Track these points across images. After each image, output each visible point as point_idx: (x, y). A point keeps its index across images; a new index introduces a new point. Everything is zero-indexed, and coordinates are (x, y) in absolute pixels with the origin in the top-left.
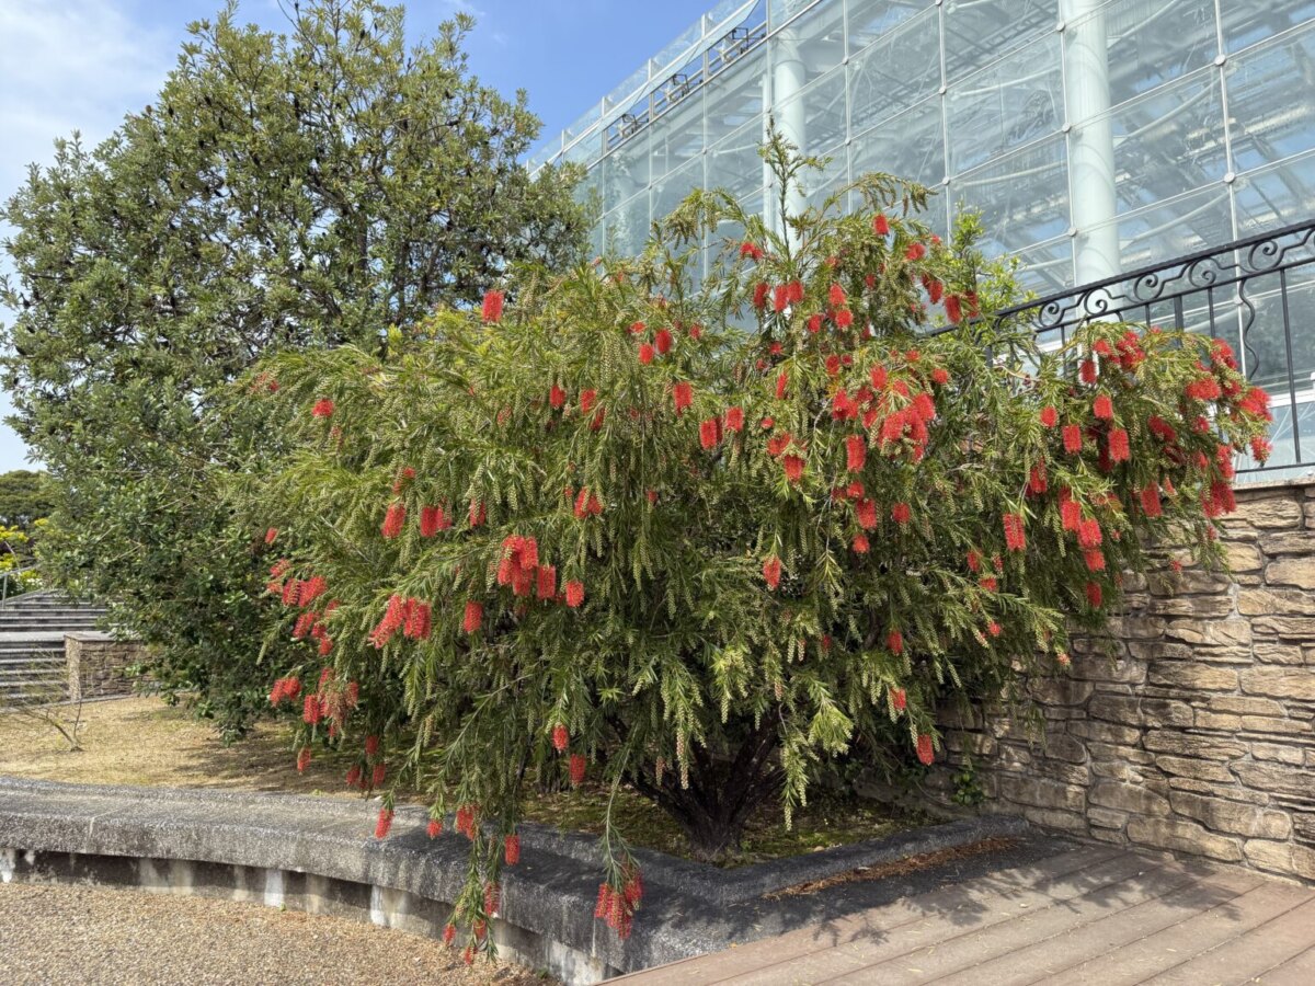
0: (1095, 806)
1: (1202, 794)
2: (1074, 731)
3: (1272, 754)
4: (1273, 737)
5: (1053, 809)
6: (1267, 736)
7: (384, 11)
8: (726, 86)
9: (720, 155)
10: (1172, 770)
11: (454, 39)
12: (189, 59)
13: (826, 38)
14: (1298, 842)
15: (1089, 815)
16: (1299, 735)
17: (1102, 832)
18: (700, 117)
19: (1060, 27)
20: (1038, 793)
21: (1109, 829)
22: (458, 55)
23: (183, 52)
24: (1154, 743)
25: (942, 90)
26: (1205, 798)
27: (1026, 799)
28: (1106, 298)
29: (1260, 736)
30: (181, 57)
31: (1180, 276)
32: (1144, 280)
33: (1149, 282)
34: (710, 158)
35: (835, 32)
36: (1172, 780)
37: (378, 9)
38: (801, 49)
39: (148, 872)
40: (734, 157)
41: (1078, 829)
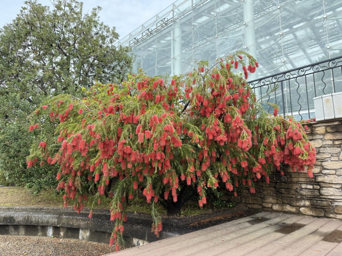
0: (264, 202)
1: (290, 197)
2: (259, 184)
3: (306, 187)
4: (306, 183)
5: (254, 204)
6: (305, 183)
7: (78, 3)
8: (161, 32)
9: (160, 50)
10: (282, 192)
11: (96, 12)
12: (23, 11)
13: (187, 23)
14: (312, 207)
15: (263, 205)
16: (312, 182)
17: (266, 209)
18: (155, 40)
19: (244, 23)
20: (250, 200)
21: (268, 208)
22: (97, 17)
23: (22, 9)
24: (278, 186)
25: (216, 37)
26: (290, 198)
27: (247, 202)
28: (265, 81)
29: (303, 183)
30: (21, 10)
31: (282, 76)
32: (274, 78)
33: (275, 78)
34: (158, 51)
35: (189, 21)
36: (283, 195)
37: (77, 2)
38: (181, 25)
39: (12, 229)
40: (164, 51)
41: (260, 208)
